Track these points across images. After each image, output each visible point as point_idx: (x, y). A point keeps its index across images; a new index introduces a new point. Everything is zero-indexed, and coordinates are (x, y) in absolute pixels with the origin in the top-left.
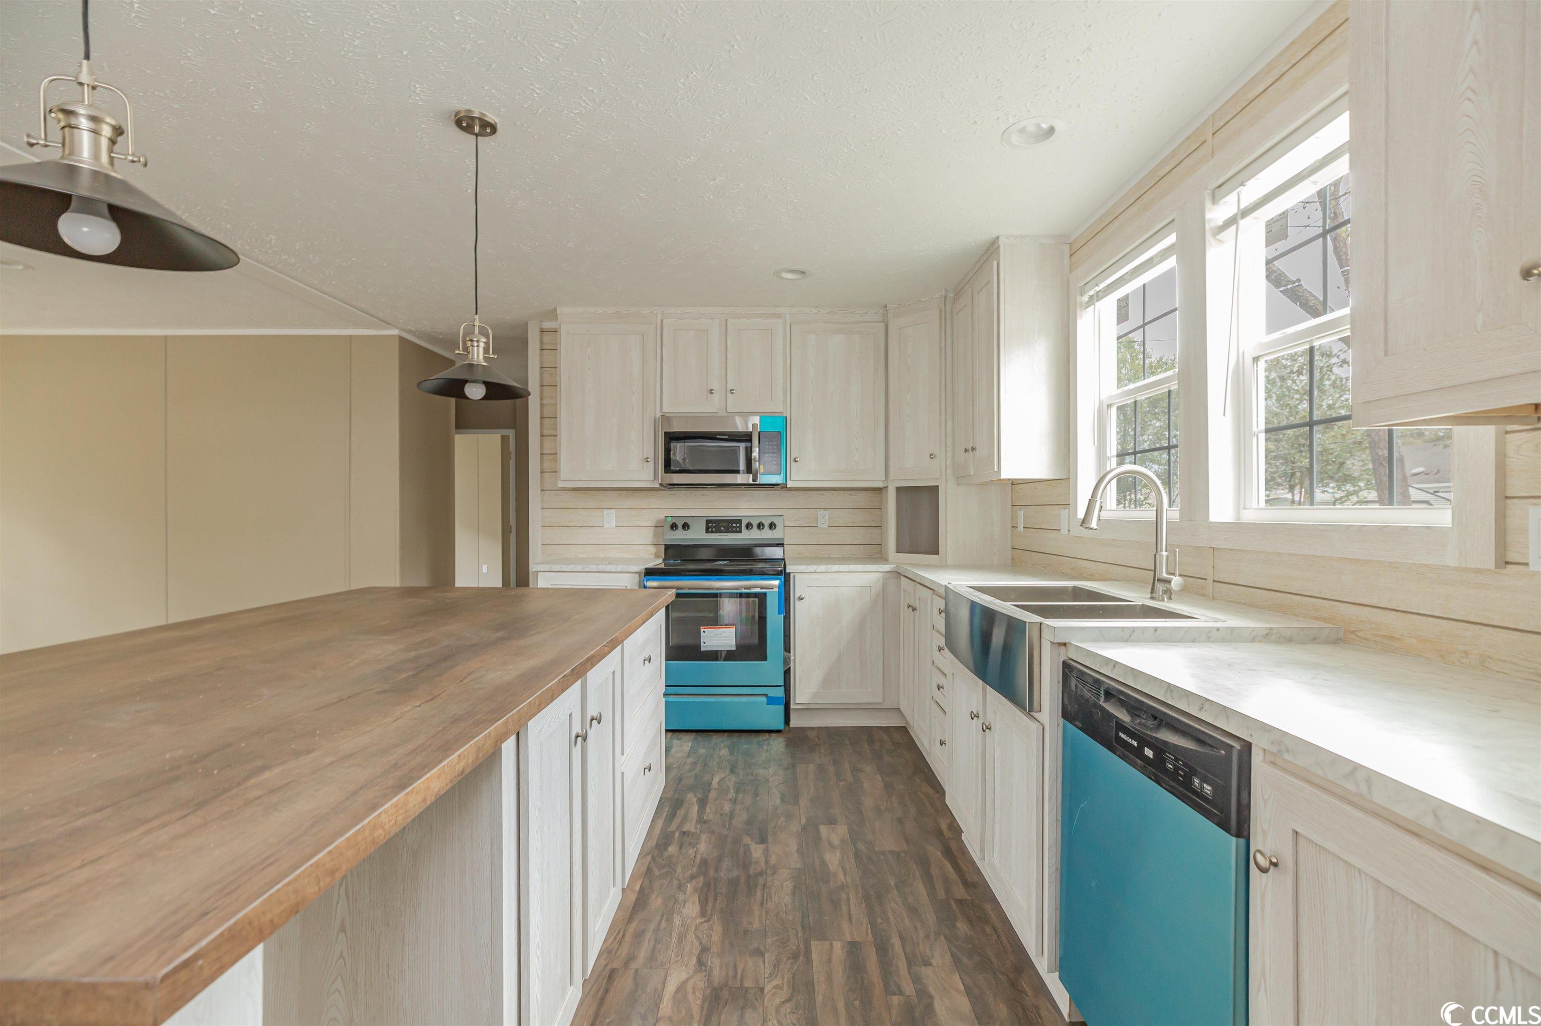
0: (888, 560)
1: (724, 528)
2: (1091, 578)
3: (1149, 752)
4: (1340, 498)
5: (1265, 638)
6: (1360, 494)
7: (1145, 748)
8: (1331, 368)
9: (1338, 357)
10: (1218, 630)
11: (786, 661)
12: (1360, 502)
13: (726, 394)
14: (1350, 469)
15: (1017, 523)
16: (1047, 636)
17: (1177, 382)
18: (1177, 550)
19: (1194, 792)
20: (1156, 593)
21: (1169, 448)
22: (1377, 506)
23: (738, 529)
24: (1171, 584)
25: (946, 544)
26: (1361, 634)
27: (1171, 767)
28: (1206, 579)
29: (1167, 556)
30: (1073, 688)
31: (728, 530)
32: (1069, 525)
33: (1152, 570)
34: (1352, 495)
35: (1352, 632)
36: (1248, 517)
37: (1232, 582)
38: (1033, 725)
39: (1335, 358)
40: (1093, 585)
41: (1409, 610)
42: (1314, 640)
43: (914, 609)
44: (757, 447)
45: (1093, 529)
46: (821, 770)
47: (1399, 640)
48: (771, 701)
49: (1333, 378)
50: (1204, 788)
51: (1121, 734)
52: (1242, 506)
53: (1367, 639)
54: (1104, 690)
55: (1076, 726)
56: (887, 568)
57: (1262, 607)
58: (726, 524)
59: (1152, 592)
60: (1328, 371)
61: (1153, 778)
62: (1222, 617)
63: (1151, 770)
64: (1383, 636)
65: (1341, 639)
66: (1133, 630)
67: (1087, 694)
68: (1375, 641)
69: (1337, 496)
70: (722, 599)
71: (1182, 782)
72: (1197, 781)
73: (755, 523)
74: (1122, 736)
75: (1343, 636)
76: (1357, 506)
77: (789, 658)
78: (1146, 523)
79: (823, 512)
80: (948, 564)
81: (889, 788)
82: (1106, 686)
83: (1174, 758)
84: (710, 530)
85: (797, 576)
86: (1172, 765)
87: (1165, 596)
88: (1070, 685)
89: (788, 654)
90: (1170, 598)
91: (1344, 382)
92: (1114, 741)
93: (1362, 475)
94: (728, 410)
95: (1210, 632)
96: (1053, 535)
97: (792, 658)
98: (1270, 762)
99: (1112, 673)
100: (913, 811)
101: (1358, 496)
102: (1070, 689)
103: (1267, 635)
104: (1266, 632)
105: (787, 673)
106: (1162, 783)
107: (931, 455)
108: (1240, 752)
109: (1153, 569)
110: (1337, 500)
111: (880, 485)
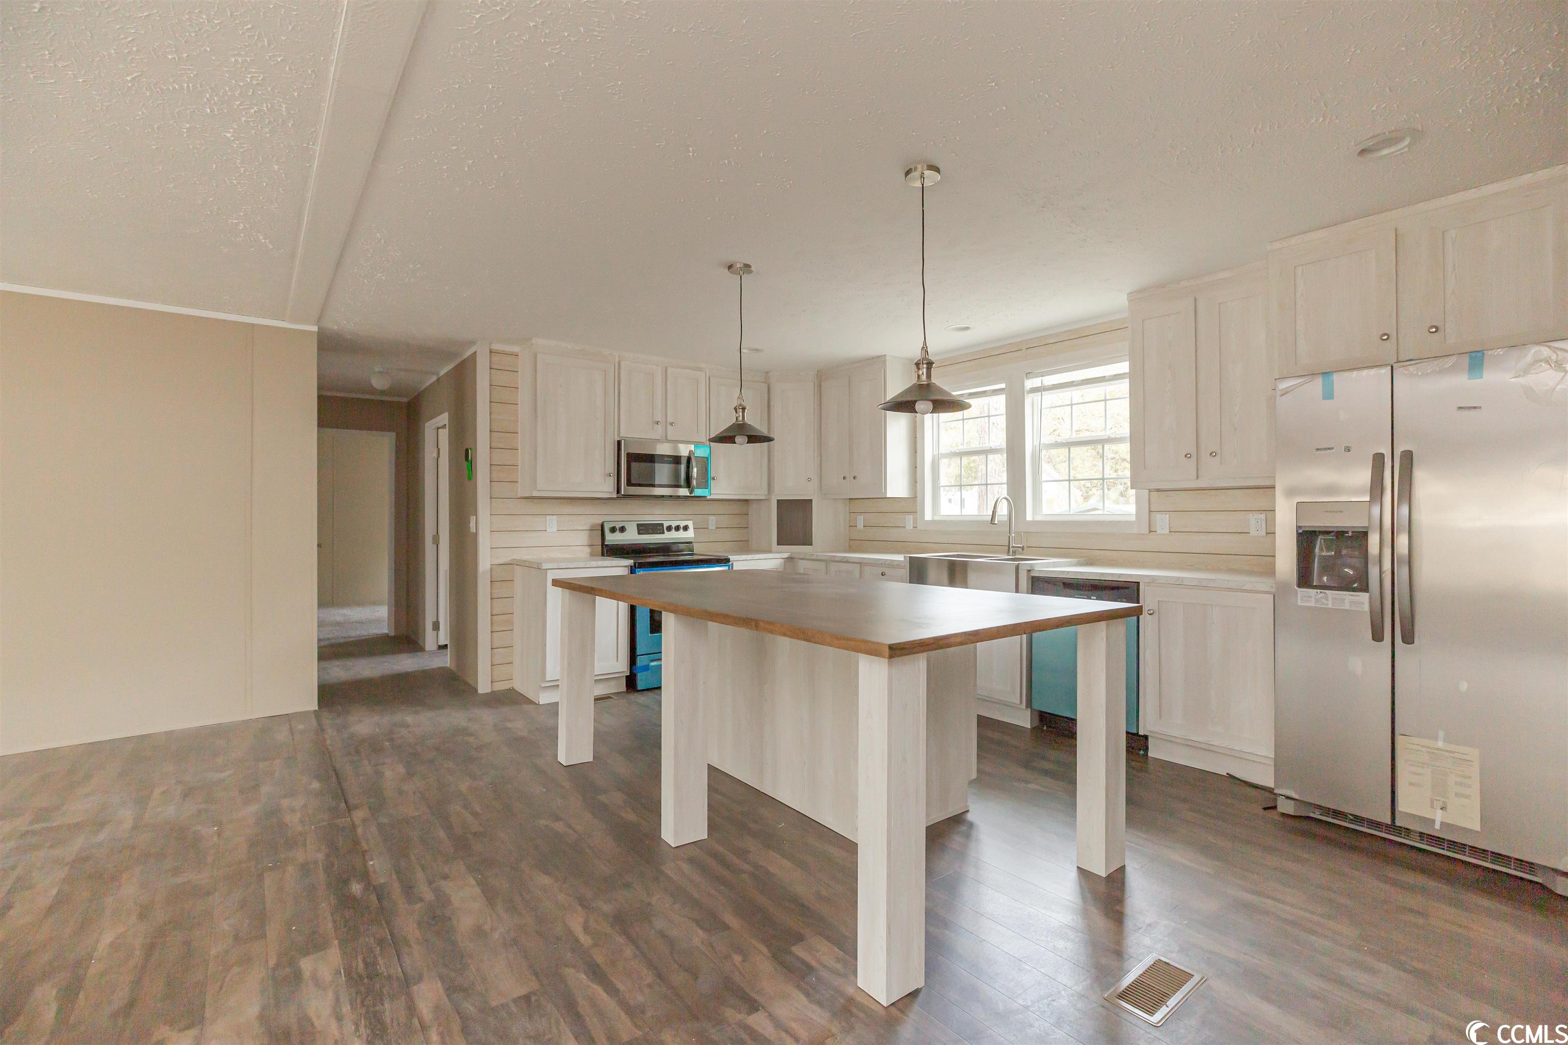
0: (773, 551)
1: (651, 530)
13: (666, 426)
15: (856, 523)
23: (661, 531)
24: (1019, 549)
25: (819, 538)
31: (654, 532)
32: (915, 523)
52: (1035, 514)
58: (652, 527)
59: (1008, 552)
79: (712, 517)
84: (641, 532)
87: (1015, 554)
94: (668, 438)
107: (808, 479)
111: (765, 497)
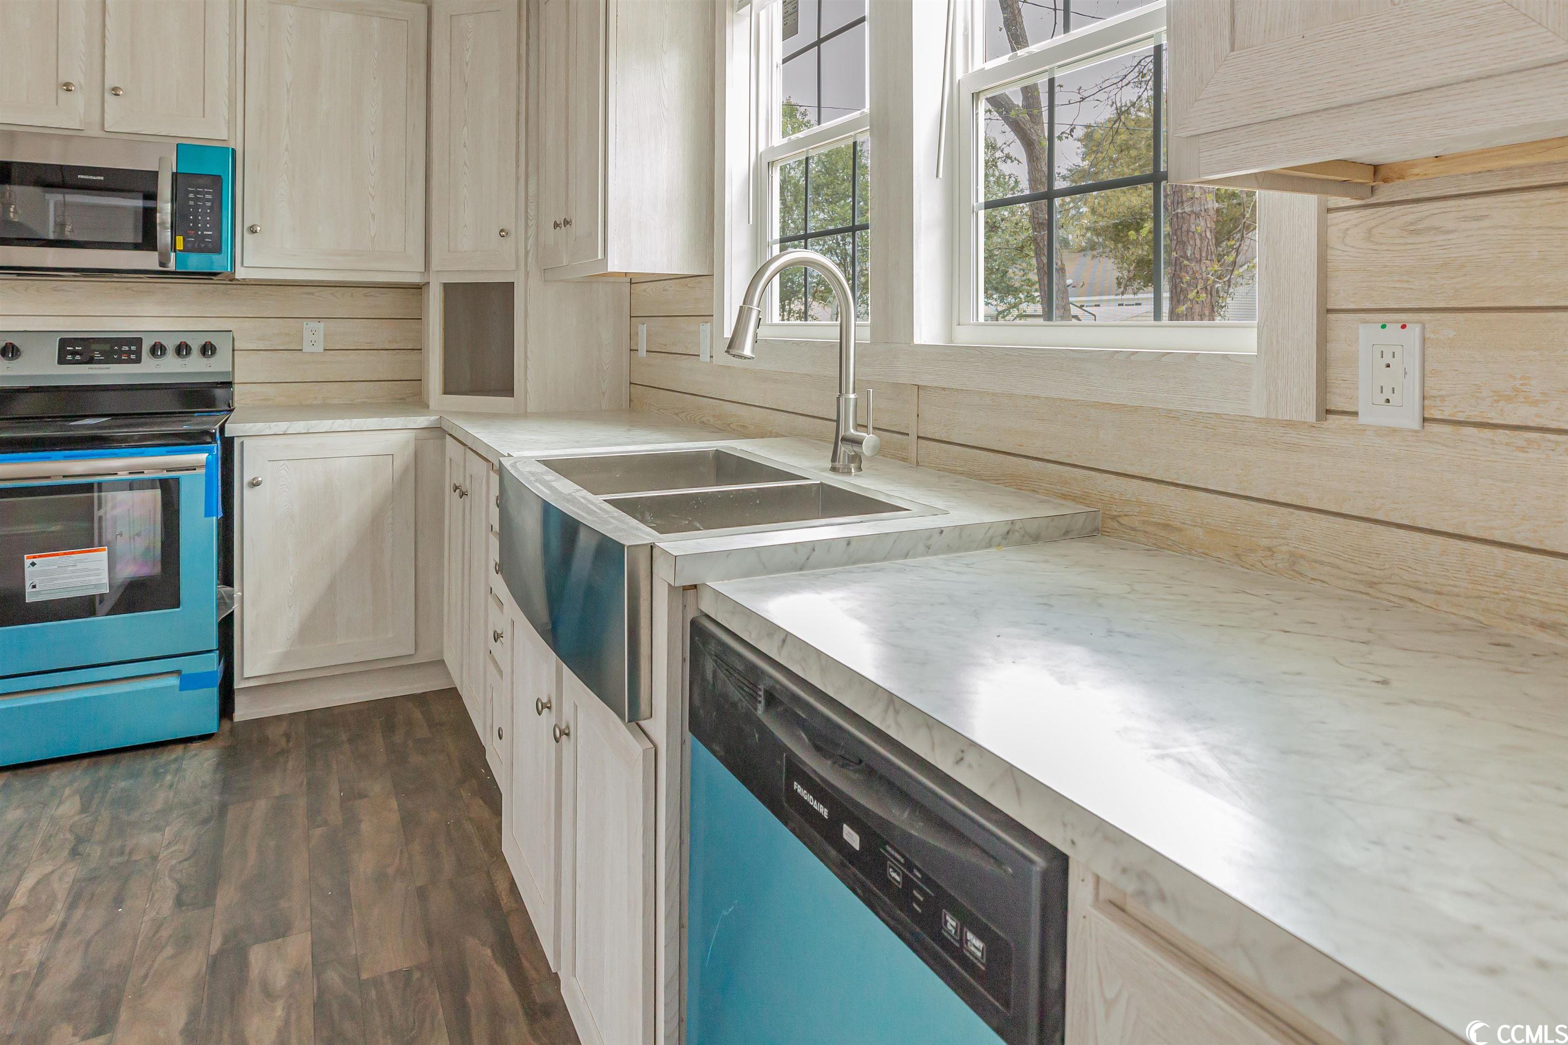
0: (428, 407)
1: (102, 353)
2: (744, 433)
3: (852, 837)
4: (1003, 311)
5: (1005, 539)
6: (1020, 307)
7: (845, 826)
8: (996, 163)
9: (1002, 151)
10: (942, 532)
11: (224, 602)
12: (1020, 316)
13: (103, 96)
14: (1011, 278)
15: (637, 345)
16: (664, 575)
17: (869, 127)
18: (871, 390)
19: (945, 943)
20: (839, 462)
21: (853, 229)
22: (1041, 321)
23: (133, 357)
24: (862, 447)
25: (526, 379)
26: (1124, 521)
27: (898, 878)
28: (908, 434)
29: (856, 400)
30: (709, 676)
31: (109, 359)
32: (711, 347)
33: (833, 421)
34: (1014, 307)
35: (1114, 518)
36: (965, 337)
37: (944, 439)
38: (637, 747)
39: (999, 151)
40: (745, 447)
41: (1192, 484)
42: (1067, 534)
43: (463, 494)
44: (168, 202)
45: (745, 358)
46: (280, 808)
47: (1180, 530)
48: (189, 682)
49: (997, 174)
50: (967, 941)
51: (797, 786)
52: (955, 322)
53: (1134, 529)
54: (766, 692)
55: (714, 752)
56: (422, 421)
57: (987, 478)
58: (107, 347)
59: (834, 459)
60: (993, 165)
61: (859, 891)
62: (939, 504)
63: (855, 875)
64: (1157, 524)
65: (1099, 530)
66: (813, 546)
67: (735, 694)
68: (1146, 532)
69: (1000, 309)
70: (103, 494)
71: (920, 915)
72: (951, 923)
73: (171, 344)
74: (799, 791)
75: (1100, 525)
76: (1018, 321)
77: (231, 597)
78: (828, 346)
79: (313, 324)
80: (529, 411)
81: (409, 821)
82: (767, 683)
83: (902, 860)
84: (68, 358)
85: (247, 442)
86: (898, 874)
87: (852, 465)
88: (704, 671)
89: (229, 589)
90: (859, 469)
91: (1006, 180)
92: (784, 799)
93: (1022, 285)
94: (106, 126)
95: (930, 537)
96: (685, 363)
97: (237, 595)
98: (1110, 902)
99: (780, 654)
100: (448, 865)
101: (1018, 310)
102: (704, 679)
103: (1008, 533)
104: (1006, 529)
105: (226, 626)
106: (879, 908)
107: (502, 231)
108: (1045, 875)
109: (835, 418)
110: (1000, 313)
111: (416, 279)
